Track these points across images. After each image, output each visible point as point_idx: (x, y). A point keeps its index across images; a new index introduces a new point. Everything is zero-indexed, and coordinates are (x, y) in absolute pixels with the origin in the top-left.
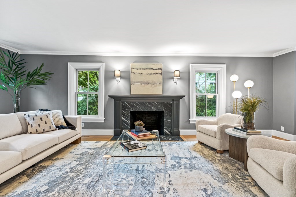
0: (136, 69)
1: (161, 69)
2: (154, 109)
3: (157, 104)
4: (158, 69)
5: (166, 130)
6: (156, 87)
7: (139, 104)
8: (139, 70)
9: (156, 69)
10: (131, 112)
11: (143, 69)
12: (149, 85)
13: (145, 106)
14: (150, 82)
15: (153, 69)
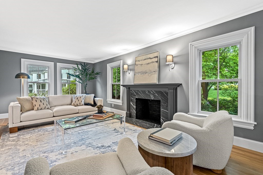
0: (139, 61)
1: (157, 57)
2: (152, 97)
3: (154, 92)
4: (155, 57)
5: (162, 120)
6: (152, 76)
7: (141, 92)
8: (140, 62)
9: (153, 58)
10: (136, 99)
11: (143, 60)
12: (147, 74)
13: (145, 95)
14: (147, 71)
15: (151, 59)
